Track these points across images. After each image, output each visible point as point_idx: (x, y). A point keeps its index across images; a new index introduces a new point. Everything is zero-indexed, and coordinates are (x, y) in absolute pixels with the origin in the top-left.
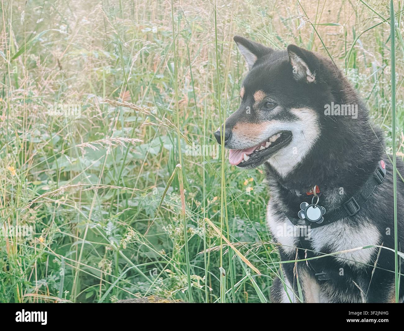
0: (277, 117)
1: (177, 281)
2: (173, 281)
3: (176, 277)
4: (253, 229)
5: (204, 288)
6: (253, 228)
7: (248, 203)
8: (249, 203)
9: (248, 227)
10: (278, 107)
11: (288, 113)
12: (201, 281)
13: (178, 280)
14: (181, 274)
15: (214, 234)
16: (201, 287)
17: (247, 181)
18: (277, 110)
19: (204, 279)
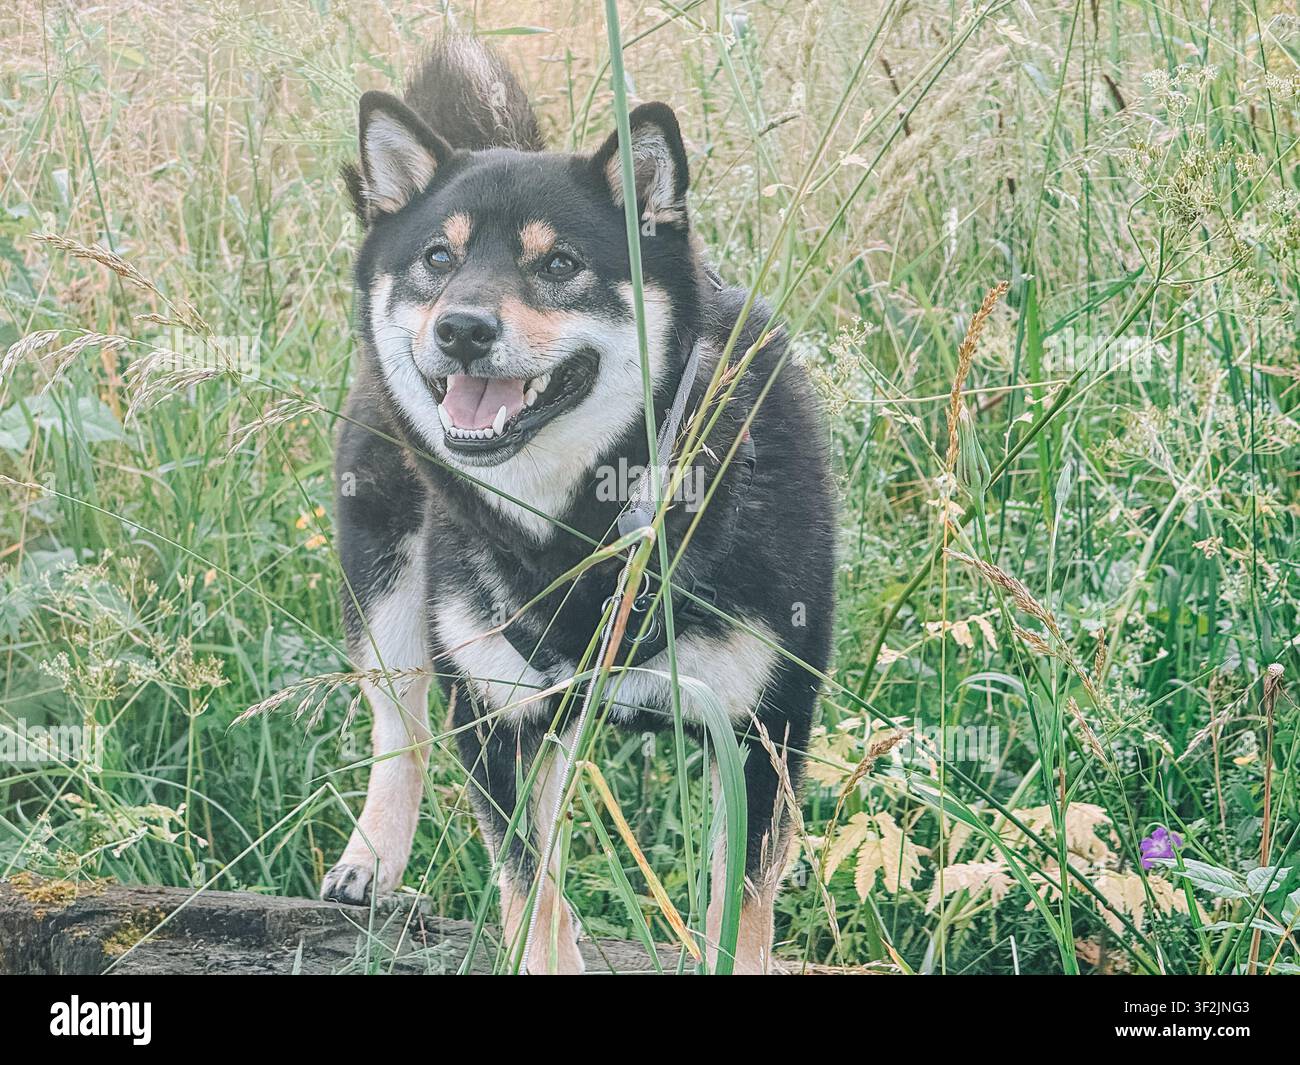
0: (581, 303)
1: (103, 827)
2: (90, 828)
3: (98, 815)
4: (332, 659)
5: (181, 841)
6: (329, 659)
7: (313, 584)
8: (318, 583)
9: (315, 655)
10: (586, 272)
11: (612, 292)
12: (172, 823)
13: (104, 823)
14: (112, 806)
15: (201, 676)
16: (174, 837)
17: (306, 518)
18: (583, 280)
19: (180, 812)
